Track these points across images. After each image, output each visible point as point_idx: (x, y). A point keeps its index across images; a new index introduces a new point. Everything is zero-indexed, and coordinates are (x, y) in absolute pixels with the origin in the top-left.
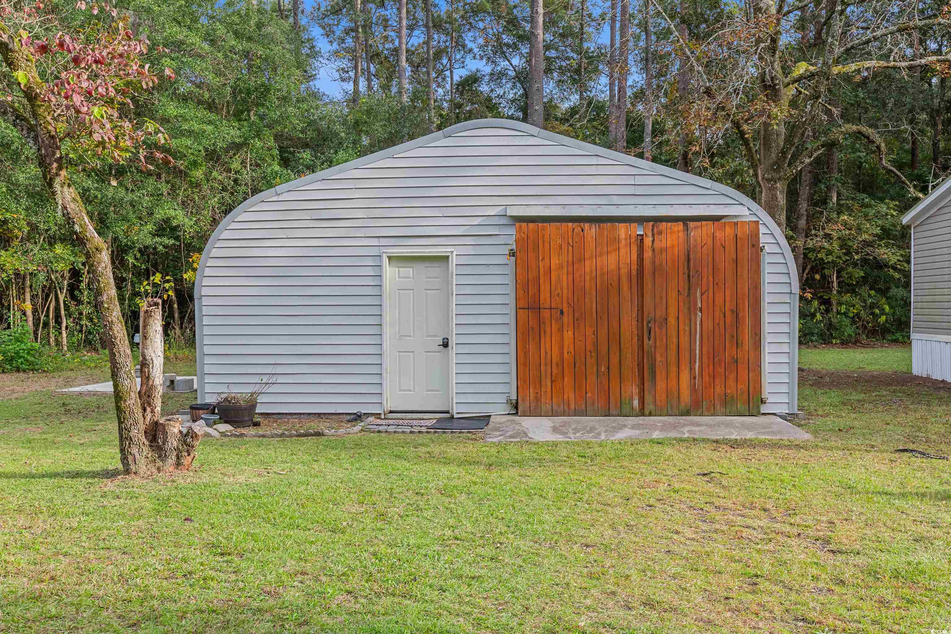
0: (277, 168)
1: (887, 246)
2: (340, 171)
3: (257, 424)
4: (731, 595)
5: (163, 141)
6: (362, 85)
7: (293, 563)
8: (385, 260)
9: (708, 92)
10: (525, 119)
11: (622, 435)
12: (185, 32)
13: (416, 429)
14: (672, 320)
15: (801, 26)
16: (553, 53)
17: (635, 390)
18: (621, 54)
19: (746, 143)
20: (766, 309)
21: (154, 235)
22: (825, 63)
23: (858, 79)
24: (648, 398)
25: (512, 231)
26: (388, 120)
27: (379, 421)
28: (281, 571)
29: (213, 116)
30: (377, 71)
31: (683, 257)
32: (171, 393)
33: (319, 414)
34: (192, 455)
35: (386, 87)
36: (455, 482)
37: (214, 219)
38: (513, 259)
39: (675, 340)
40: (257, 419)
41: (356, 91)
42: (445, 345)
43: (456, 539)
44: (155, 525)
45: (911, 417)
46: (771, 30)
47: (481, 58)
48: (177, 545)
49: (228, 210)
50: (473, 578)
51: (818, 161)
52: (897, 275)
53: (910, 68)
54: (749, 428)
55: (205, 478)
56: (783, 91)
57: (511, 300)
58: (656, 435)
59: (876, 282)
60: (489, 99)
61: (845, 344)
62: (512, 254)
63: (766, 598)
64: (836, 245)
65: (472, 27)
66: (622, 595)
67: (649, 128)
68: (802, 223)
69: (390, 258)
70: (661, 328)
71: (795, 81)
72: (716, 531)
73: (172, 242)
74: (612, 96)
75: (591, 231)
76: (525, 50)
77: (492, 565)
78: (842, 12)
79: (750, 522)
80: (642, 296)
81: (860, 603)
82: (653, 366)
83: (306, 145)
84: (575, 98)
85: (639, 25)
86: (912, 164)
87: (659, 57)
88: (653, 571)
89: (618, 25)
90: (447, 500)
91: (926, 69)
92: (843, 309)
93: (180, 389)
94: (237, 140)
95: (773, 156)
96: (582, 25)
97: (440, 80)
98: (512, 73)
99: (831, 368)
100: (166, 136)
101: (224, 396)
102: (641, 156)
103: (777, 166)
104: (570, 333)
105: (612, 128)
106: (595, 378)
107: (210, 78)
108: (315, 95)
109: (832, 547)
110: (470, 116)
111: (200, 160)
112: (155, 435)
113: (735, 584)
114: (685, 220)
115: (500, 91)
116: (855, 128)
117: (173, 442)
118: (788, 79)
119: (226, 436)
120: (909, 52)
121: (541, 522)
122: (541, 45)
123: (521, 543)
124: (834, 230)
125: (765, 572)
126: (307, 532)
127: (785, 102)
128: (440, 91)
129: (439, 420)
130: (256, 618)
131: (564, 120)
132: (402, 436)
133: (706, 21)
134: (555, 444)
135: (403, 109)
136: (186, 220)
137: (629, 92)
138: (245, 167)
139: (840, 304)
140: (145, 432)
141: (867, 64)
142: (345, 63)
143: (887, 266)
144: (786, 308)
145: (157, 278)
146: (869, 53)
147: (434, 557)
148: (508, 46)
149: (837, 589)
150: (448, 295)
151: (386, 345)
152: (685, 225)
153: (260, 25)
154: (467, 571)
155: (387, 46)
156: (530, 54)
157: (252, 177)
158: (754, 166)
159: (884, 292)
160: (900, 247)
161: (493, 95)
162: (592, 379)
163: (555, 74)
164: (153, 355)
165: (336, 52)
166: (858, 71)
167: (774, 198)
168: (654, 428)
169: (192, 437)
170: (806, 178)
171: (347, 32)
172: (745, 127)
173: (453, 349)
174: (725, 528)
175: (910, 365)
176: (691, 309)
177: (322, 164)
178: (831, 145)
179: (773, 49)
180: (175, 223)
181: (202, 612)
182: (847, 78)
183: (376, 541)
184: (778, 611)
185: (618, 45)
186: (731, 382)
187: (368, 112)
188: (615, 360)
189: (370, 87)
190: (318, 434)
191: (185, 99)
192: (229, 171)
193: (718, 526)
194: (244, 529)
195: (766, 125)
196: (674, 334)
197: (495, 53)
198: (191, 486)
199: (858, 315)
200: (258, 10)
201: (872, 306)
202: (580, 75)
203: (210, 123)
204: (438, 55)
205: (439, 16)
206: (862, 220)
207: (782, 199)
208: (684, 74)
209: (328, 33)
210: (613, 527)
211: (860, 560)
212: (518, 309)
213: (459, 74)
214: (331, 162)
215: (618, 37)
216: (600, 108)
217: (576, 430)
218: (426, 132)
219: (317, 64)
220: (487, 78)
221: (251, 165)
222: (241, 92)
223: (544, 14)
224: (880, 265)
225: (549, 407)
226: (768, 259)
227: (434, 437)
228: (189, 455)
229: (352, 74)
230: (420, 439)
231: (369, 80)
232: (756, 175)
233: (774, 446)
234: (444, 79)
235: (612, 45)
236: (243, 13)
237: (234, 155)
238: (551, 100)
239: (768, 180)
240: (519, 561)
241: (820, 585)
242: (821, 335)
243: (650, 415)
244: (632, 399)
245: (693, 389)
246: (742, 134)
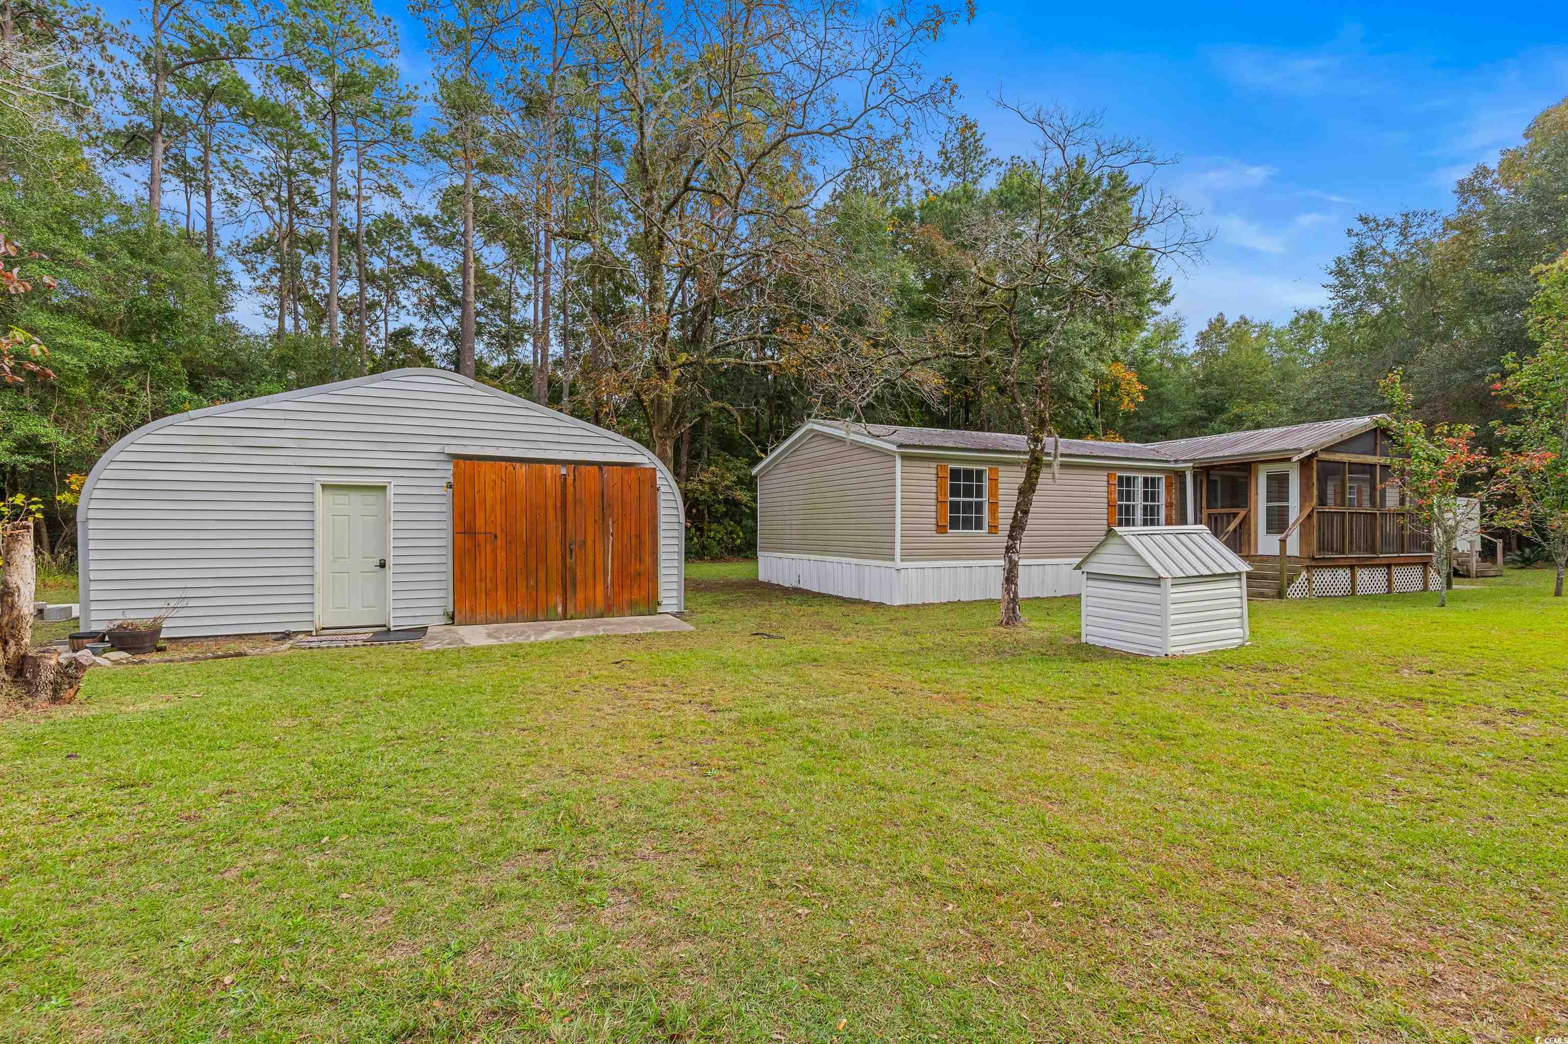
0: (185, 393)
1: (741, 489)
2: (267, 403)
3: (160, 650)
4: (643, 753)
5: (38, 353)
6: (289, 323)
7: (217, 784)
8: (318, 488)
9: (615, 366)
10: (457, 370)
11: (548, 636)
12: (61, 241)
13: (351, 644)
14: (589, 542)
15: (682, 326)
16: (482, 320)
17: (559, 600)
18: (543, 328)
19: (644, 408)
20: (662, 534)
21: (13, 453)
22: (700, 356)
23: (722, 369)
24: (570, 606)
25: (450, 466)
26: (317, 358)
27: (310, 639)
28: (201, 793)
29: (99, 333)
30: (306, 312)
31: (598, 494)
32: (40, 623)
33: (240, 636)
34: (76, 687)
35: (315, 328)
36: (395, 688)
37: (101, 440)
38: (450, 490)
39: (592, 558)
40: (161, 644)
41: (281, 328)
42: (382, 565)
43: (401, 738)
44: (24, 767)
45: (760, 610)
46: (663, 327)
47: (415, 314)
48: (58, 785)
49: (122, 432)
50: (418, 771)
51: (694, 427)
52: (747, 511)
53: (756, 366)
54: (649, 624)
55: (94, 710)
56: (671, 372)
57: (448, 526)
58: (577, 634)
59: (734, 515)
60: (422, 351)
61: (714, 559)
62: (450, 486)
63: (669, 753)
64: (707, 488)
65: (405, 286)
66: (557, 766)
67: (566, 391)
68: (684, 471)
69: (323, 486)
70: (580, 548)
71: (680, 366)
72: (629, 705)
73: (39, 460)
74: (535, 361)
75: (522, 469)
76: (457, 313)
77: (437, 757)
78: (712, 321)
79: (653, 696)
80: (565, 523)
81: (736, 747)
82: (574, 579)
83: (222, 374)
84: (502, 360)
85: (559, 308)
86: (756, 433)
87: (575, 335)
88: (582, 743)
89: (540, 305)
90: (387, 705)
91: (765, 369)
92: (712, 534)
93: (49, 618)
94: (134, 361)
95: (664, 420)
96: (510, 299)
97: (373, 328)
98: (445, 332)
99: (705, 578)
100: (44, 348)
101: (119, 622)
102: (561, 411)
103: (667, 427)
104: (503, 554)
105: (536, 386)
106: (524, 590)
107: (96, 293)
108: (233, 327)
109: (714, 708)
110: (403, 364)
111: (81, 377)
112: (22, 669)
113: (645, 745)
114: (600, 465)
115: (434, 346)
116: (721, 404)
117: (47, 675)
118: (674, 364)
119: (120, 664)
120: (754, 355)
121: (481, 715)
122: (472, 312)
123: (464, 735)
124: (706, 477)
125: (667, 732)
126: (232, 752)
127: (672, 381)
128: (374, 339)
129: (375, 634)
130: (172, 846)
131: (493, 377)
132: (336, 650)
133: (612, 312)
134: (490, 648)
135: (334, 350)
136: (61, 439)
137: (550, 360)
138: (144, 389)
139: (710, 530)
140: (6, 667)
141: (729, 360)
142: (271, 300)
143: (740, 503)
144: (676, 534)
145: (19, 499)
146: (729, 352)
147: (377, 758)
148: (441, 308)
149: (719, 738)
150: (385, 521)
151: (318, 568)
152: (601, 469)
153: (163, 249)
154: (413, 766)
155: (317, 291)
156: (463, 316)
157: (153, 399)
158: (650, 427)
159: (739, 523)
160: (749, 490)
161: (426, 348)
162: (522, 591)
163: (485, 337)
164: (19, 582)
165: (259, 289)
166: (722, 364)
167: (665, 451)
168: (575, 628)
169: (76, 668)
170: (686, 438)
171: (272, 271)
172: (644, 397)
173: (390, 570)
174: (635, 702)
175: (757, 575)
176: (605, 532)
177: (242, 393)
178: (705, 416)
179: (663, 341)
180: (44, 441)
181: (97, 851)
182: (714, 367)
183: (314, 751)
184: (678, 760)
185: (540, 319)
186: (635, 590)
187: (296, 349)
188: (542, 576)
189: (297, 326)
190: (239, 655)
191: (59, 311)
192: (124, 391)
193: (629, 702)
194: (151, 758)
195: (659, 397)
196: (592, 553)
197: (429, 312)
198: (74, 720)
199: (722, 539)
200: (162, 233)
201: (731, 533)
202: (507, 341)
203: (96, 339)
204: (372, 306)
205: (373, 271)
206: (724, 471)
207: (670, 453)
208: (594, 352)
209: (251, 269)
210: (545, 711)
211: (733, 715)
212: (454, 533)
213: (393, 326)
214: (252, 392)
215: (540, 314)
216: (526, 369)
217: (508, 635)
218: (359, 374)
219: (234, 296)
220: (420, 333)
221: (151, 387)
222: (138, 312)
223: (475, 287)
224: (736, 503)
225: (483, 616)
226: (663, 497)
227: (371, 649)
228: (71, 687)
229: (277, 312)
230: (357, 652)
231: (296, 320)
232: (651, 433)
233: (669, 635)
234: (377, 329)
235: (536, 320)
236: (142, 232)
237: (130, 375)
238: (481, 358)
239: (661, 438)
240: (462, 751)
241: (707, 736)
242: (697, 553)
243: (572, 618)
244: (556, 606)
245: (606, 597)
246: (641, 402)
